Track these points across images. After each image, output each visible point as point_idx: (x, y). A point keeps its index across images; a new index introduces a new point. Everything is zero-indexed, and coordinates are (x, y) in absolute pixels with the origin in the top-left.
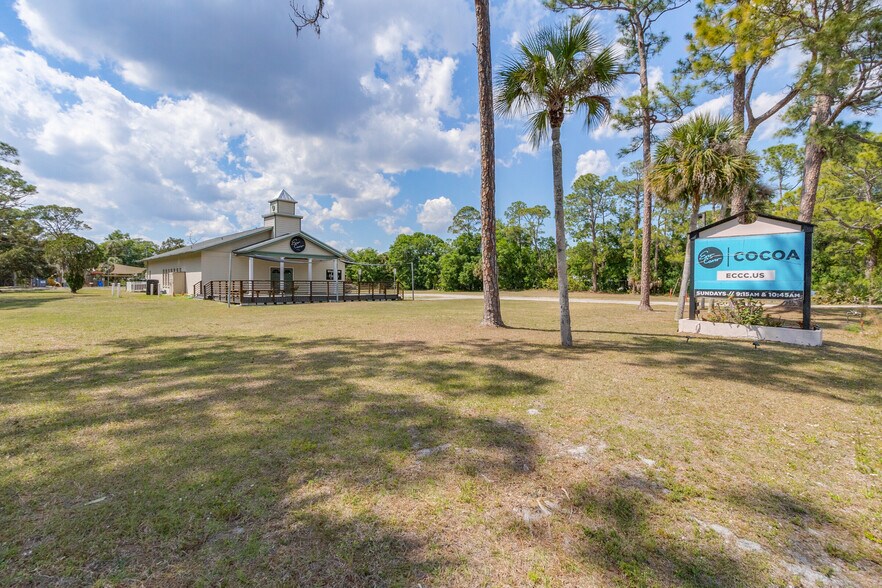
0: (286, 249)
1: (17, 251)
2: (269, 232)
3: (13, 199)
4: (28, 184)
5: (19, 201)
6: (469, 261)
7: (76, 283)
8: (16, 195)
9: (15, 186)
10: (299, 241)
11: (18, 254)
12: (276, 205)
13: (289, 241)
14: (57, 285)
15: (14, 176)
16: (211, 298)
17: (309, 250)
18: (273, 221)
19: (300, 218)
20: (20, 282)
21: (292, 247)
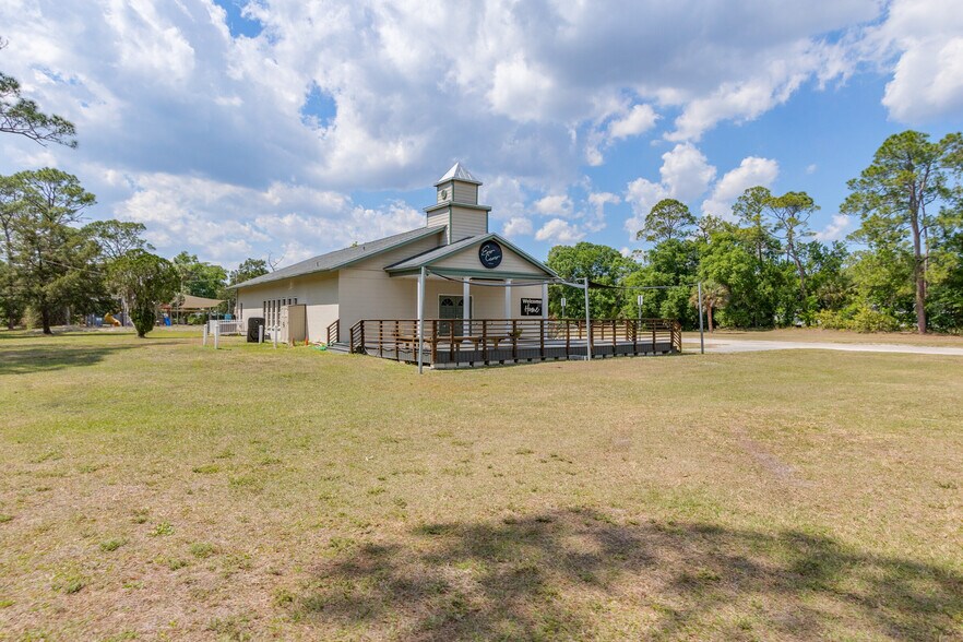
0: (472, 262)
1: (72, 276)
2: (439, 235)
3: (70, 212)
4: (86, 191)
5: (76, 215)
6: (677, 282)
7: (145, 322)
8: (72, 207)
9: (72, 195)
10: (492, 249)
11: (72, 282)
12: (449, 190)
13: (478, 249)
14: (117, 324)
15: (71, 181)
16: (361, 350)
17: (508, 264)
18: (447, 215)
19: (487, 210)
20: (73, 320)
21: (482, 259)
